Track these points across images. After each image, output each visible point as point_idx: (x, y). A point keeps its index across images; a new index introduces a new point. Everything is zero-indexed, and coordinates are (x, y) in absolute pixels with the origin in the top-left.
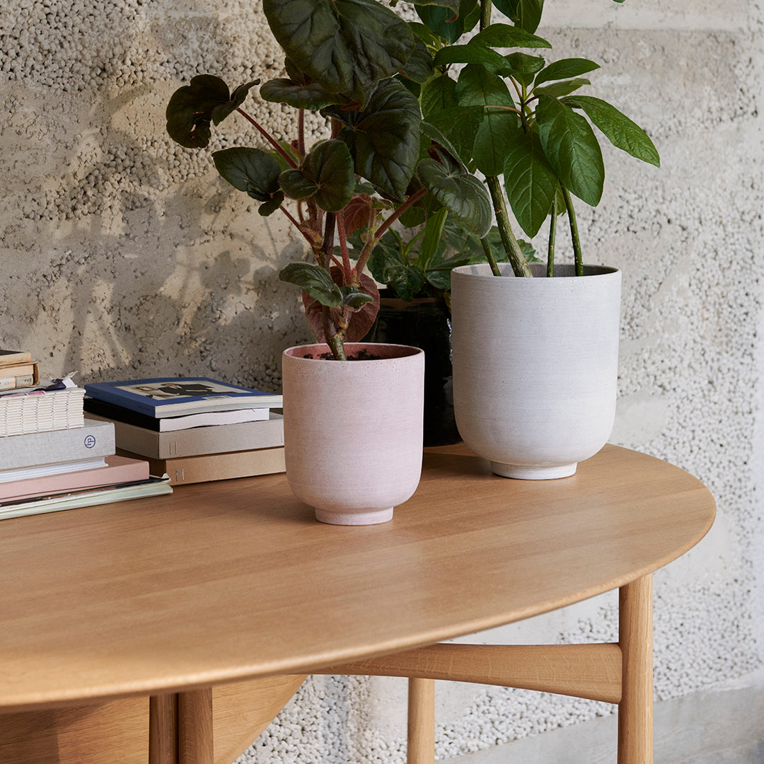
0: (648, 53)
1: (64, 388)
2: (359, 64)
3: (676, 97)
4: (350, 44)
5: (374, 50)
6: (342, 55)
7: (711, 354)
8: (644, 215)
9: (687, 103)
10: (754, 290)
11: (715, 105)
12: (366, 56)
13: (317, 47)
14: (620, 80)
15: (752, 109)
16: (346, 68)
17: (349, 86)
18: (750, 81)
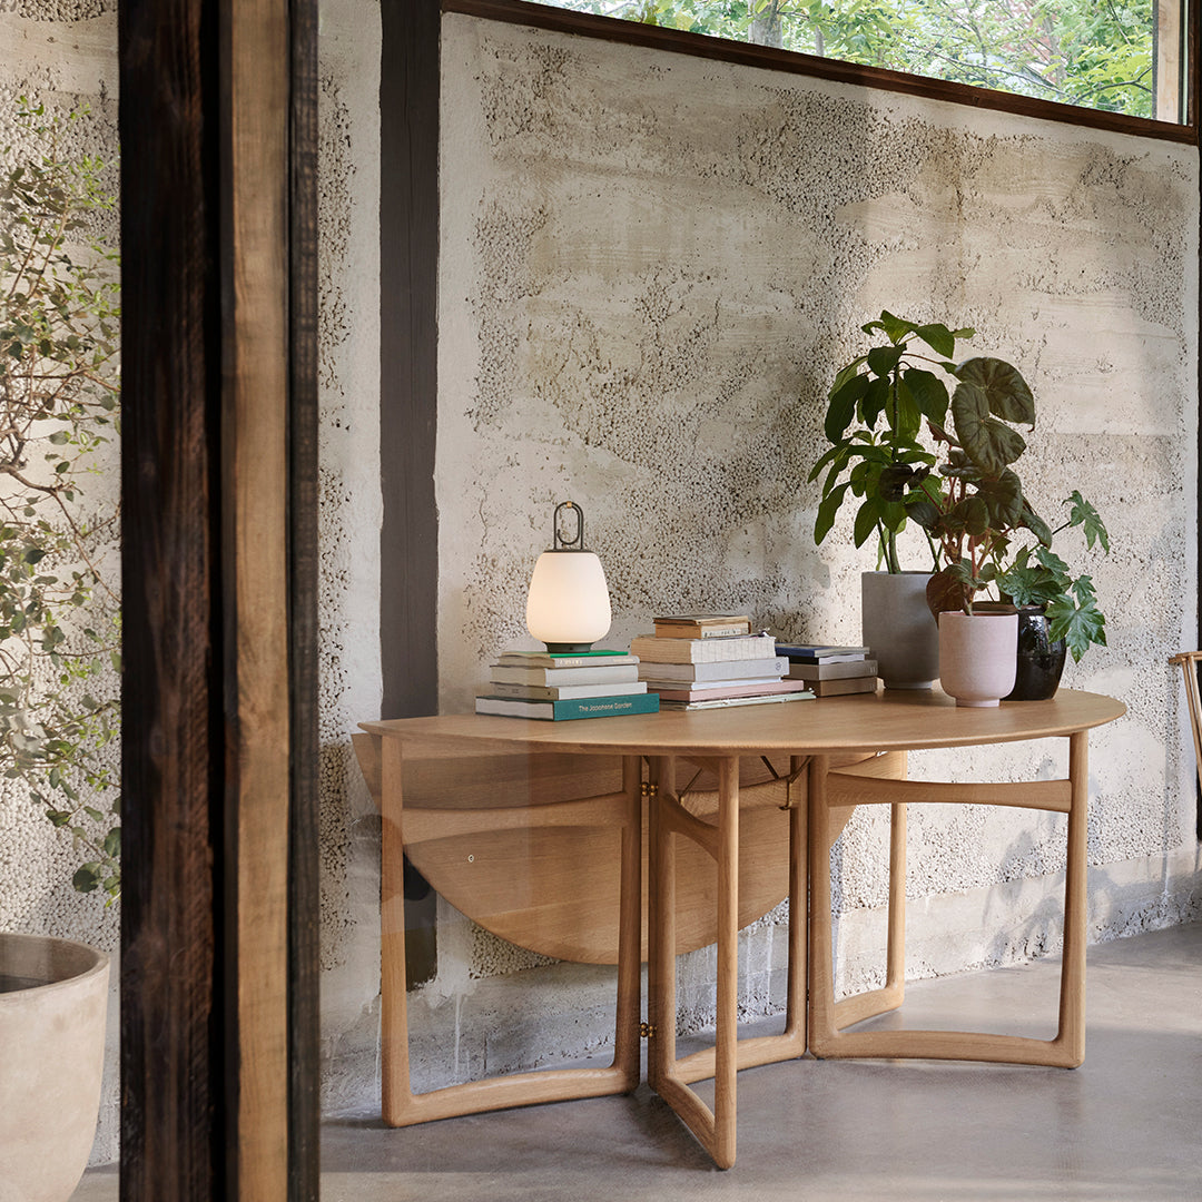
0: (1124, 450)
1: (763, 636)
2: (1000, 457)
3: (1139, 478)
4: (995, 446)
5: (1007, 449)
6: (991, 452)
7: (1156, 642)
8: (1121, 552)
9: (1145, 481)
10: (1179, 602)
11: (1159, 483)
12: (1003, 452)
13: (980, 448)
14: (1110, 467)
15: (1179, 486)
16: (993, 458)
17: (994, 469)
18: (1178, 468)
